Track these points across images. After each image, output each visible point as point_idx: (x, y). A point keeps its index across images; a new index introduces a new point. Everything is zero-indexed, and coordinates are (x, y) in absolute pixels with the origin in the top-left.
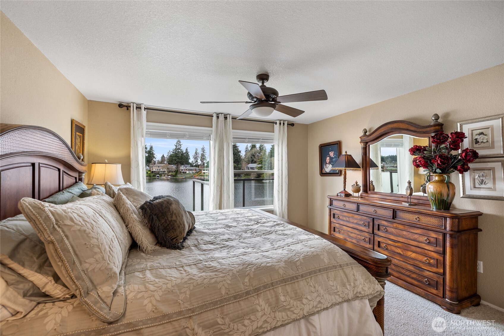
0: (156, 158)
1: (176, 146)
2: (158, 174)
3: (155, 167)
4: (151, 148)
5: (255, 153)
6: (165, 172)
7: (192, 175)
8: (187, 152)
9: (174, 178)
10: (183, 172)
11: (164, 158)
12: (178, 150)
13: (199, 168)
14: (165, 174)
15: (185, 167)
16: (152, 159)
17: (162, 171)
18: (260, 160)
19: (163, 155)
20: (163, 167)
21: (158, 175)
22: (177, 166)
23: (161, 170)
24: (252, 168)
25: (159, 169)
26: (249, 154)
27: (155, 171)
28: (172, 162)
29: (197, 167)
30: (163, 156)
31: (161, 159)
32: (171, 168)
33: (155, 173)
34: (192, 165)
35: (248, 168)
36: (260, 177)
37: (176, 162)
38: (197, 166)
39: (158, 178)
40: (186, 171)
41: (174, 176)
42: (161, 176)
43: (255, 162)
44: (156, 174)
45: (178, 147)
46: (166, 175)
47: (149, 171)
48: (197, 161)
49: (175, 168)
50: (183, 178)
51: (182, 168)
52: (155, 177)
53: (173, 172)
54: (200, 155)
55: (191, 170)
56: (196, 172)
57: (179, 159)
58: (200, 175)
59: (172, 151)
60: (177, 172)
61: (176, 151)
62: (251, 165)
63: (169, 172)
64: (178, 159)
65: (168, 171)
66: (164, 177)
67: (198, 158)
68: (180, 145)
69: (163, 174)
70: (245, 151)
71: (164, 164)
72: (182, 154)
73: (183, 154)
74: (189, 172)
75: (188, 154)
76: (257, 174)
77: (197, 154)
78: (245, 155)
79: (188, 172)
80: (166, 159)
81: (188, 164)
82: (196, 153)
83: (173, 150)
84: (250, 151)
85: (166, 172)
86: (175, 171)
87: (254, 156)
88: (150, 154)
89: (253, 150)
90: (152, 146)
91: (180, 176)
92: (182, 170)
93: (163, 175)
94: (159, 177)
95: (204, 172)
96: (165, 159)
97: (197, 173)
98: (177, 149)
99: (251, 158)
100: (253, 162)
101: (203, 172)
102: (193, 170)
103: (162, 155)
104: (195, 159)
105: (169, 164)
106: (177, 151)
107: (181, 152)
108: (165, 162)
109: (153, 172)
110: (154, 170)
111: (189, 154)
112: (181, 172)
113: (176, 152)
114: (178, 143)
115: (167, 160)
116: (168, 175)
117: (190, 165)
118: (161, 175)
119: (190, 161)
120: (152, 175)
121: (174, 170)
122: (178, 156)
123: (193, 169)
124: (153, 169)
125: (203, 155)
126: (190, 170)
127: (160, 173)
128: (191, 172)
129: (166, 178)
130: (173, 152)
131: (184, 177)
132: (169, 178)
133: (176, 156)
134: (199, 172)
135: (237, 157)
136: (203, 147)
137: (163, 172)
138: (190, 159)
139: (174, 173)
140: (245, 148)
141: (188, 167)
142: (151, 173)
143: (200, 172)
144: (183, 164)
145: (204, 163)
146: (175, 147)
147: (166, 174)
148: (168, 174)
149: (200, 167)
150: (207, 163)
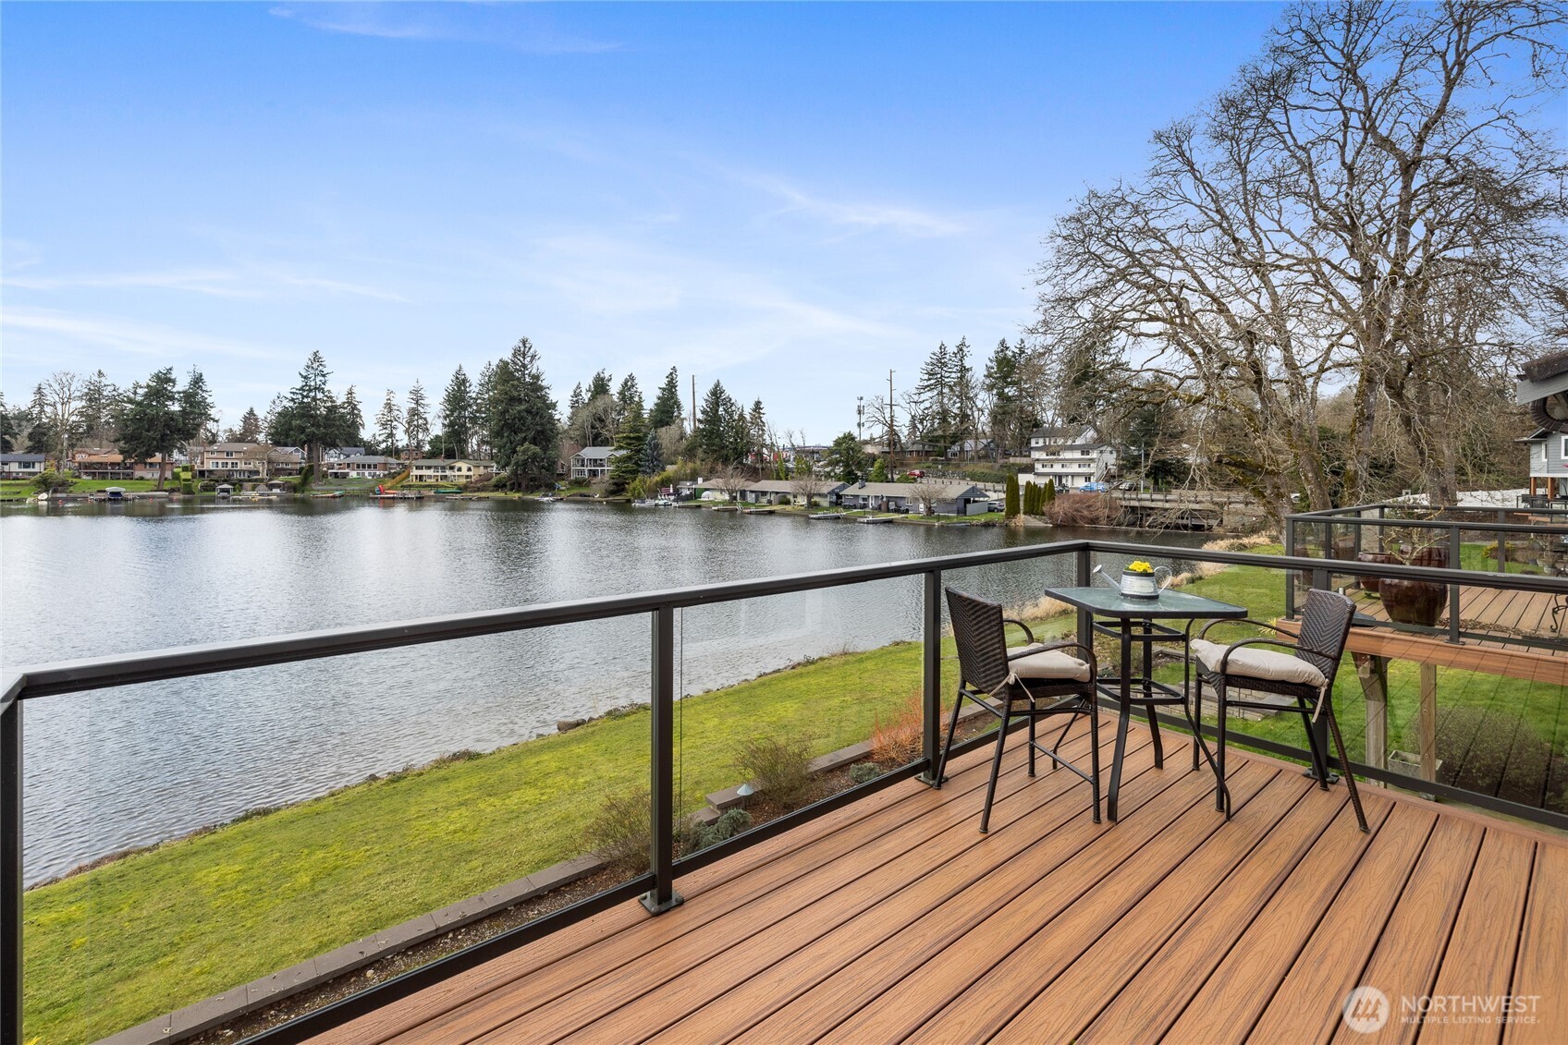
0: (217, 421)
1: (305, 377)
2: (225, 481)
3: (215, 455)
4: (196, 383)
5: (605, 411)
6: (257, 472)
7: (372, 484)
8: (352, 404)
9: (298, 495)
10: (336, 473)
11: (256, 420)
12: (312, 394)
13: (398, 458)
14: (256, 480)
15: (342, 457)
16: (199, 425)
17: (244, 471)
18: (621, 435)
19: (252, 410)
20: (248, 457)
21: (226, 486)
22: (310, 450)
23: (241, 466)
24: (595, 460)
25: (230, 462)
26: (585, 415)
27: (211, 472)
28: (287, 436)
29: (391, 456)
30: (251, 412)
31: (242, 424)
32: (282, 459)
33: (213, 477)
34: (370, 449)
35: (583, 460)
36: (624, 490)
37: (303, 436)
38: (393, 452)
39: (224, 498)
40: (347, 471)
41: (295, 489)
42: (241, 487)
43: (606, 443)
44: (217, 481)
45: (313, 383)
46: (262, 487)
47: (185, 469)
48: (391, 435)
49: (303, 458)
50: (334, 497)
51: (331, 458)
52: (213, 493)
53: (290, 474)
54: (405, 415)
55: (369, 466)
56: (390, 473)
57: (318, 426)
58: (405, 483)
59: (290, 396)
60: (308, 474)
61: (303, 397)
62: (590, 452)
63: (278, 472)
64: (313, 425)
65: (269, 470)
66: (253, 493)
67: (395, 423)
68: (324, 376)
69: (250, 481)
70: (569, 403)
71: (255, 442)
72: (332, 409)
73: (336, 407)
74: (358, 474)
75: (354, 408)
76: (611, 481)
77: (390, 411)
78: (570, 418)
79: (353, 474)
80: (263, 425)
81: (356, 446)
82: (389, 407)
83: (293, 393)
84: (588, 404)
85: (263, 475)
86: (302, 469)
87: (601, 420)
88: (191, 406)
89: (600, 403)
90: (201, 375)
91: (318, 491)
92: (331, 466)
93: (246, 484)
94: (232, 493)
95: (419, 472)
96: (257, 426)
97: (393, 476)
98: (310, 391)
99: (593, 427)
100: (598, 440)
101: (415, 472)
102: (375, 466)
103: (248, 410)
104: (384, 425)
105: (277, 443)
106: (307, 397)
107: (325, 402)
108: (261, 437)
109: (202, 473)
110: (209, 465)
111: (359, 411)
112: (325, 475)
113: (305, 400)
114: (315, 365)
115: (270, 427)
116: (271, 487)
117: (362, 449)
118: (238, 485)
119: (365, 434)
120: (198, 484)
121: (298, 467)
122: (312, 416)
123: (376, 462)
124: (202, 463)
125: (414, 413)
126: (364, 466)
127: (236, 476)
128: (367, 473)
129: (261, 495)
130: (293, 400)
131: (337, 493)
132: (274, 497)
133: (302, 416)
134: (399, 474)
135: (542, 424)
136: (416, 385)
137: (250, 472)
138: (363, 425)
139: (295, 479)
140: (572, 393)
141: (357, 457)
142: (194, 477)
143: (404, 475)
144: (334, 446)
145: (418, 443)
146: (299, 383)
147: (262, 480)
148: (270, 480)
149: (403, 455)
150: (430, 443)
